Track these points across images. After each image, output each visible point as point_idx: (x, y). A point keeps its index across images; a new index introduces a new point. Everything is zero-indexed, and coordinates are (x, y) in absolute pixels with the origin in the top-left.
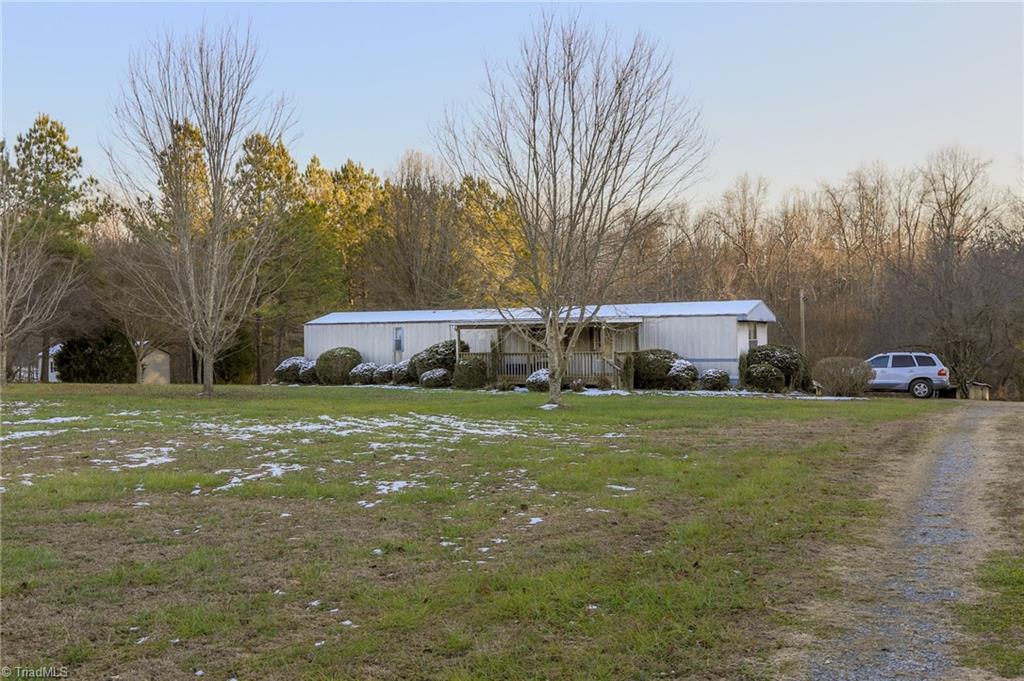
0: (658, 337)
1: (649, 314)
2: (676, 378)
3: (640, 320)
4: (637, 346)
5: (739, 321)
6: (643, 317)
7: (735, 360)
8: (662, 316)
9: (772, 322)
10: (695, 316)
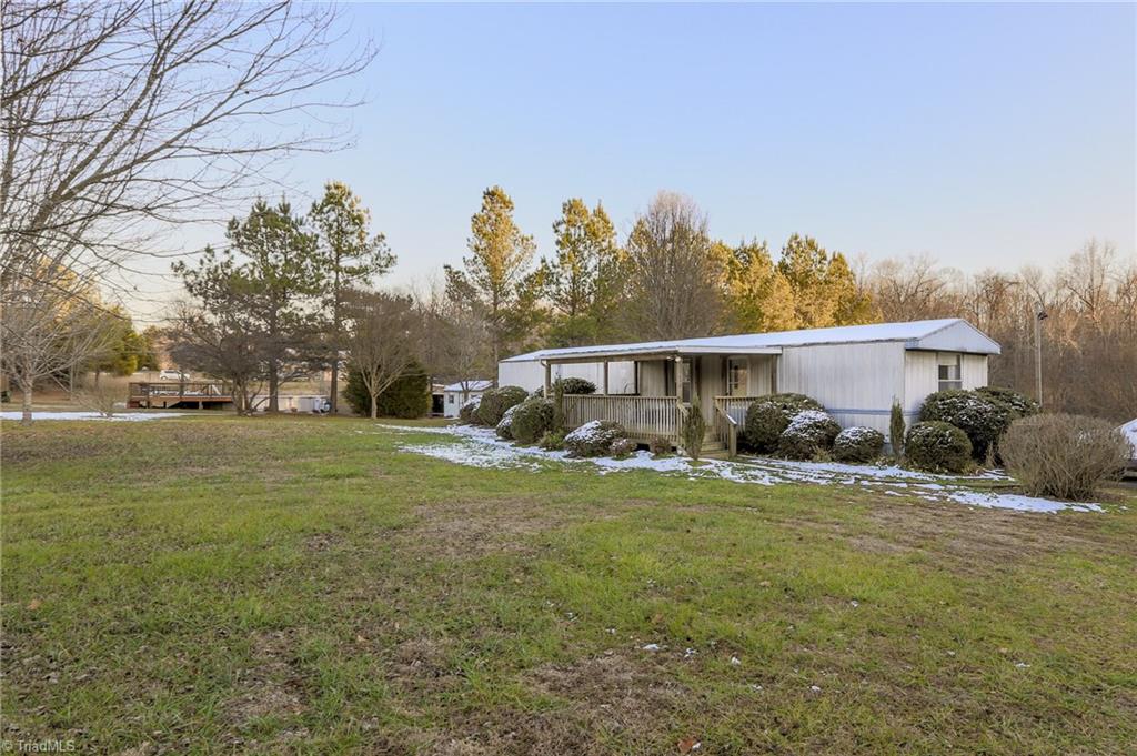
0: (800, 374)
1: (790, 343)
2: (792, 440)
3: (778, 351)
4: (774, 388)
5: (907, 350)
6: (782, 347)
7: (882, 412)
8: (805, 345)
9: (996, 354)
10: (847, 343)
